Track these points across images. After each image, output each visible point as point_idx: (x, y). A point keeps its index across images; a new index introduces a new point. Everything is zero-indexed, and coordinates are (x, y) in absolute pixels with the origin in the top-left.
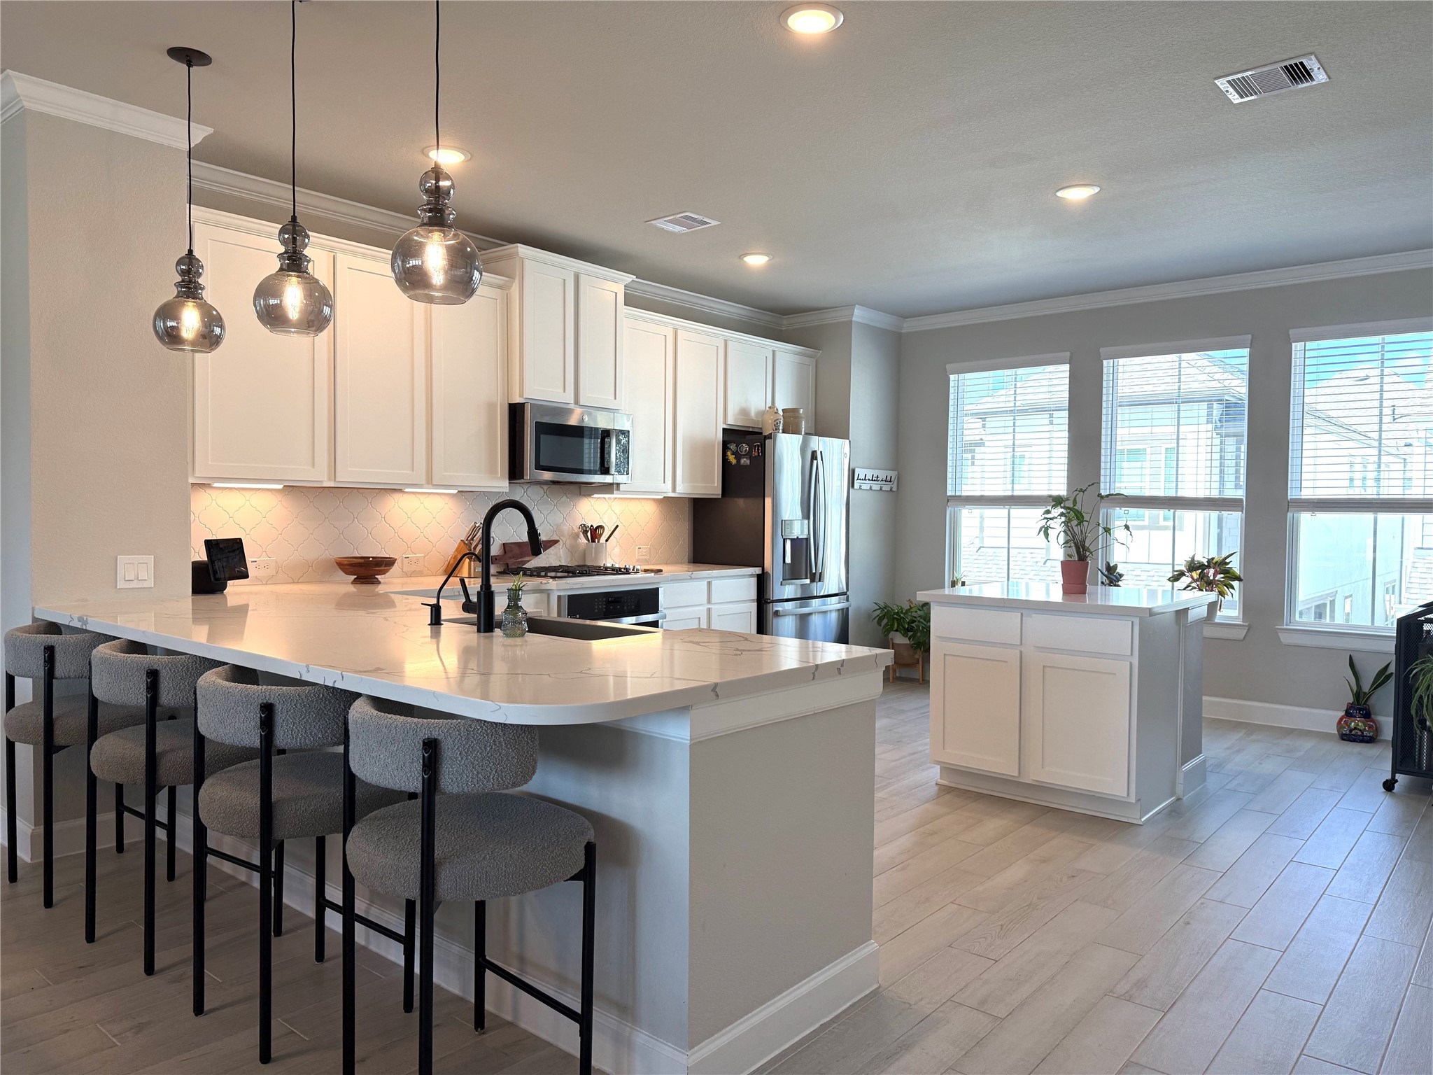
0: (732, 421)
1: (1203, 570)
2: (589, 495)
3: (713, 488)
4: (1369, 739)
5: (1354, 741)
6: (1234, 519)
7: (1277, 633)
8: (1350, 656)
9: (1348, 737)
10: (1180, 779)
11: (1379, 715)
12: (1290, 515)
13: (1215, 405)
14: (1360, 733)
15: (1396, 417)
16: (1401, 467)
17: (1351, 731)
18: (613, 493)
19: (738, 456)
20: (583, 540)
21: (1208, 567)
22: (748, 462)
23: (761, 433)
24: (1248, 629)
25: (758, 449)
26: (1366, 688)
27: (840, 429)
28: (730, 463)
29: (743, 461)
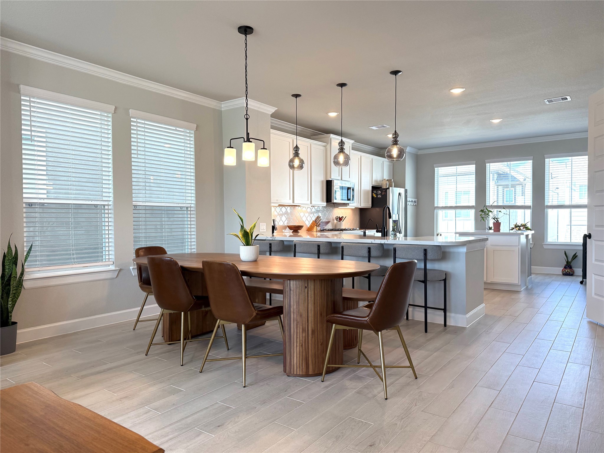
0: (374, 184)
1: (519, 227)
2: (337, 207)
3: (369, 205)
4: (571, 274)
5: (567, 275)
6: (528, 212)
7: (543, 246)
8: (565, 251)
9: (565, 274)
10: (527, 281)
11: (573, 268)
12: (545, 210)
13: (495, 174)
14: (569, 273)
15: (552, 177)
16: (557, 196)
17: (566, 273)
18: (347, 206)
19: (377, 195)
20: (335, 221)
21: (521, 226)
22: (381, 196)
23: (381, 188)
24: (534, 245)
25: (384, 192)
26: (570, 260)
27: (402, 186)
28: (374, 197)
29: (379, 196)
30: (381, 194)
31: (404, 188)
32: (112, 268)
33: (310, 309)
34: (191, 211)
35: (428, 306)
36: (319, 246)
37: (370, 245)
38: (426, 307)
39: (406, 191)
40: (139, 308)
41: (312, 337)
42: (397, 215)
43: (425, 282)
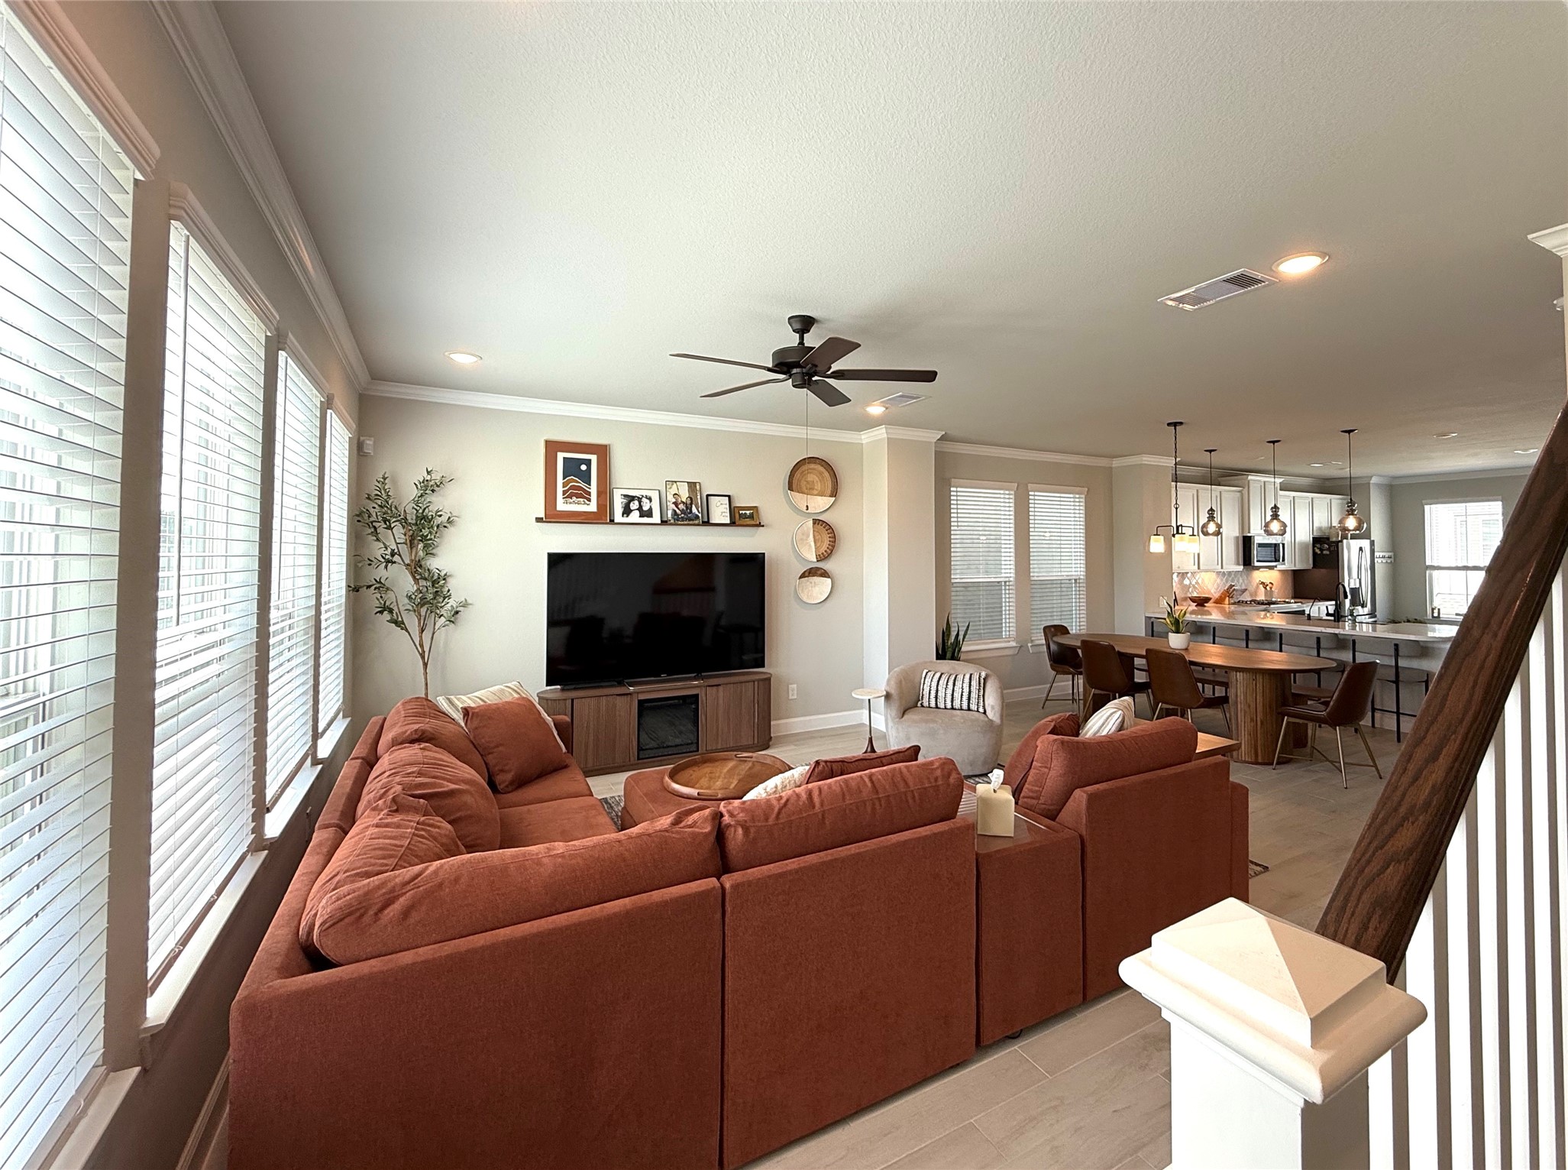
0: (1317, 533)
3: (1308, 565)
19: (1321, 550)
22: (1328, 553)
23: (1329, 539)
25: (1334, 547)
27: (1367, 535)
28: (1317, 553)
29: (1325, 552)
30: (1328, 549)
31: (1370, 539)
32: (1013, 644)
33: (1258, 701)
34: (1079, 583)
35: (1401, 711)
36: (1247, 631)
37: (1319, 635)
38: (1398, 713)
39: (1372, 543)
40: (1049, 685)
41: (1261, 727)
42: (1358, 581)
43: (1397, 682)
